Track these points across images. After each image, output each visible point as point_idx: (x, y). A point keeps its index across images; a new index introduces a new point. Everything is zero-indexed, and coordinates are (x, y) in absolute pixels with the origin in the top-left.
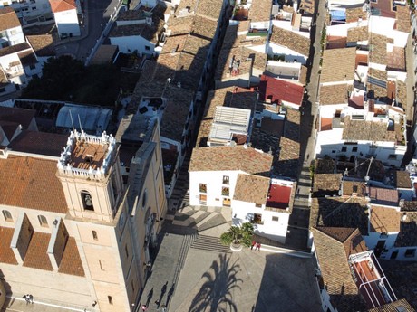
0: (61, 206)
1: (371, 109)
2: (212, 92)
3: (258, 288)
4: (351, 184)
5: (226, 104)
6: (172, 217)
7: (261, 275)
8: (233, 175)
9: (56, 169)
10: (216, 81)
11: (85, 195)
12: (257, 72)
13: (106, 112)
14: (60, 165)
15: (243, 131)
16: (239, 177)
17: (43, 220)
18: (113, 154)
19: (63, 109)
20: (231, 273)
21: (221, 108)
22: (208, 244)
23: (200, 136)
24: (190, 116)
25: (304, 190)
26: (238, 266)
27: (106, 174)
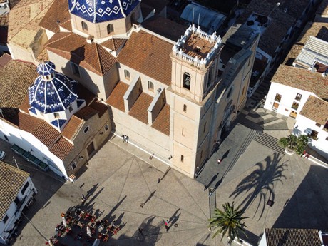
0: (167, 79)
2: (311, 23)
3: (297, 187)
5: (319, 36)
6: (246, 112)
7: (302, 178)
8: (306, 95)
9: (171, 51)
10: (317, 16)
11: (186, 77)
13: (221, 16)
14: (174, 49)
15: (325, 62)
16: (310, 98)
17: (151, 85)
18: (216, 51)
19: (189, 5)
20: (279, 169)
21: (313, 38)
22: (269, 142)
23: (289, 56)
24: (286, 38)
26: (286, 165)
27: (207, 65)
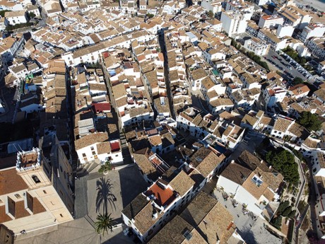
0: (24, 186)
1: (137, 103)
2: (74, 116)
3: (120, 184)
4: (139, 132)
5: (81, 119)
6: (75, 172)
7: (119, 179)
8: (95, 145)
9: (16, 171)
10: (74, 112)
11: (34, 177)
12: (89, 103)
13: (30, 140)
14: (17, 169)
15: (92, 127)
16: (97, 145)
17: (18, 196)
18: (41, 155)
19: (9, 145)
20: (107, 183)
21: (79, 121)
23: (75, 135)
24: (68, 129)
25: (123, 141)
26: (109, 179)
27: (41, 165)
